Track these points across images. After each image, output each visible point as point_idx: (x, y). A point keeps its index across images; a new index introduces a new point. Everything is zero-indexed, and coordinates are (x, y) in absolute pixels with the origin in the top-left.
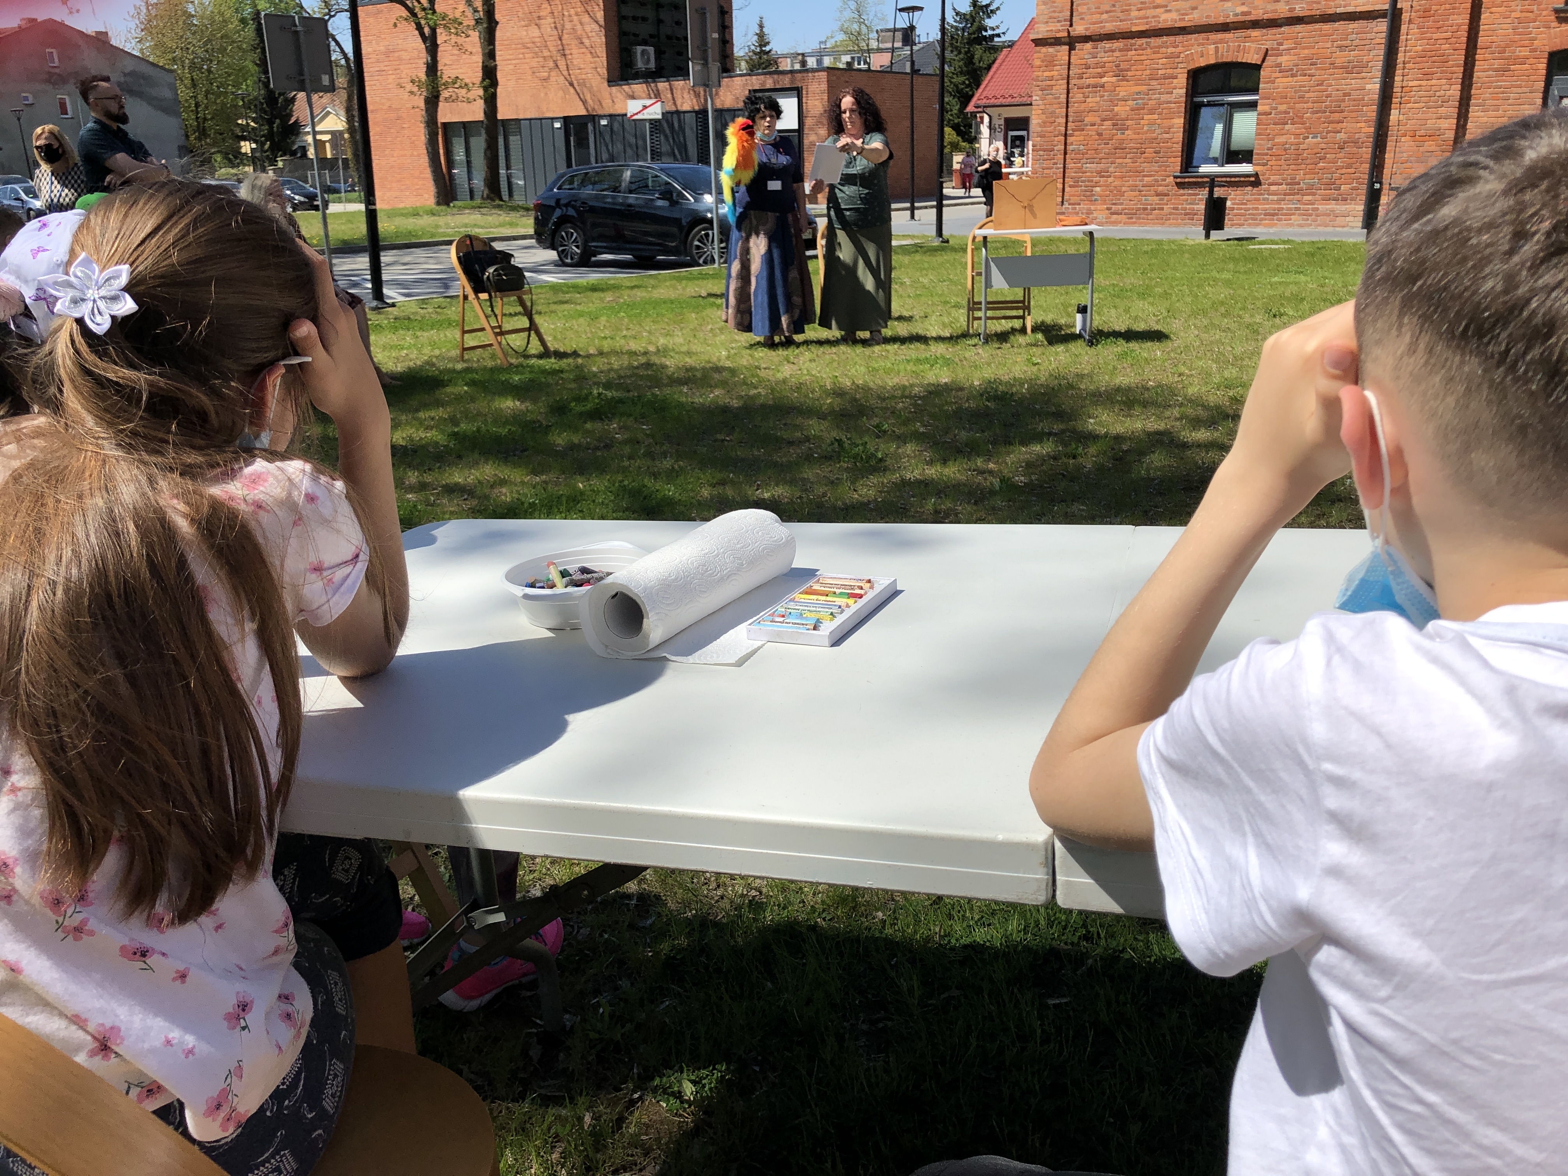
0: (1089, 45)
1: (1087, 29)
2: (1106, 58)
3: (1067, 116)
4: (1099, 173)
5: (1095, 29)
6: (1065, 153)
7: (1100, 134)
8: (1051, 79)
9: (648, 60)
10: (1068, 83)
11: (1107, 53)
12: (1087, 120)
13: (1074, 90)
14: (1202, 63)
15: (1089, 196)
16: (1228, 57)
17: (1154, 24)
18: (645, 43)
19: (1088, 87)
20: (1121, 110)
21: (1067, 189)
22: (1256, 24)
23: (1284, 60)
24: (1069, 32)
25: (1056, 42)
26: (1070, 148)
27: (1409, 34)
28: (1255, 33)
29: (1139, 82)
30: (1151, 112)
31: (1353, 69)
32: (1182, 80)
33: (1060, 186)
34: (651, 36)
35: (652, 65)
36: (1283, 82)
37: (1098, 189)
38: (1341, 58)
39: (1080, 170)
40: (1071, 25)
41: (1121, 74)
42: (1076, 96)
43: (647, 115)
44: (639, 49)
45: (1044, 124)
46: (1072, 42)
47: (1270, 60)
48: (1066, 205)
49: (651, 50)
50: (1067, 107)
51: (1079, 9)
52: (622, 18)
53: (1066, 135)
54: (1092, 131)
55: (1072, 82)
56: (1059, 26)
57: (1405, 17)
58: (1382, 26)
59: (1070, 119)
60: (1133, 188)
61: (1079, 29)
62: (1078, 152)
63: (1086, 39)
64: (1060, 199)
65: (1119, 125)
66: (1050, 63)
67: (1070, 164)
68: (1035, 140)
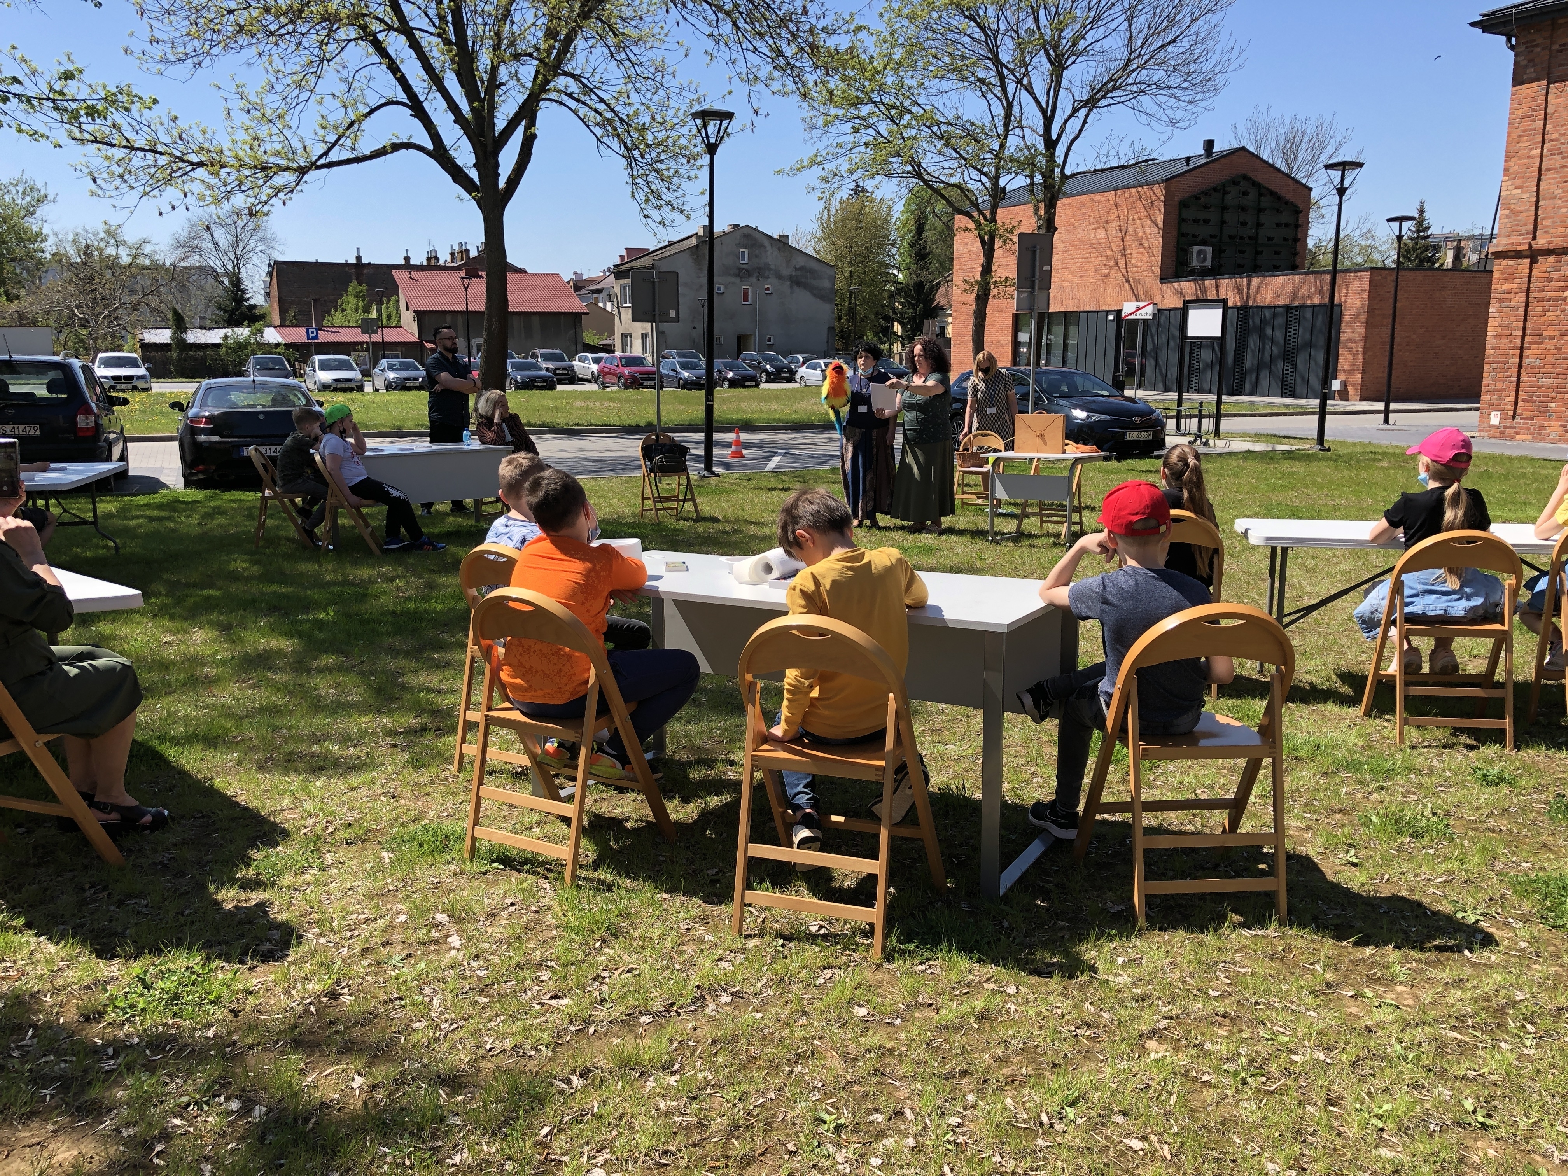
0: (1551, 259)
1: (1549, 243)
3: (1524, 329)
4: (1556, 388)
5: (1559, 244)
6: (1520, 366)
7: (1559, 349)
8: (1510, 291)
9: (1205, 259)
10: (1528, 296)
12: (1546, 333)
13: (1533, 304)
15: (1543, 412)
18: (1204, 243)
19: (1549, 300)
21: (1520, 403)
24: (1530, 245)
25: (1517, 255)
26: (1526, 361)
33: (1511, 399)
34: (1212, 236)
35: (1209, 263)
37: (1553, 405)
39: (1535, 384)
40: (1534, 238)
42: (1536, 309)
43: (1138, 316)
44: (1196, 249)
45: (1499, 336)
46: (1533, 255)
48: (1518, 419)
49: (1209, 249)
50: (1525, 320)
51: (1544, 223)
52: (1182, 221)
53: (1522, 348)
54: (1550, 345)
55: (1532, 295)
56: (1520, 239)
59: (1528, 332)
61: (1542, 242)
62: (1535, 366)
63: (1549, 252)
64: (1511, 413)
66: (1510, 276)
67: (1524, 378)
68: (1489, 352)
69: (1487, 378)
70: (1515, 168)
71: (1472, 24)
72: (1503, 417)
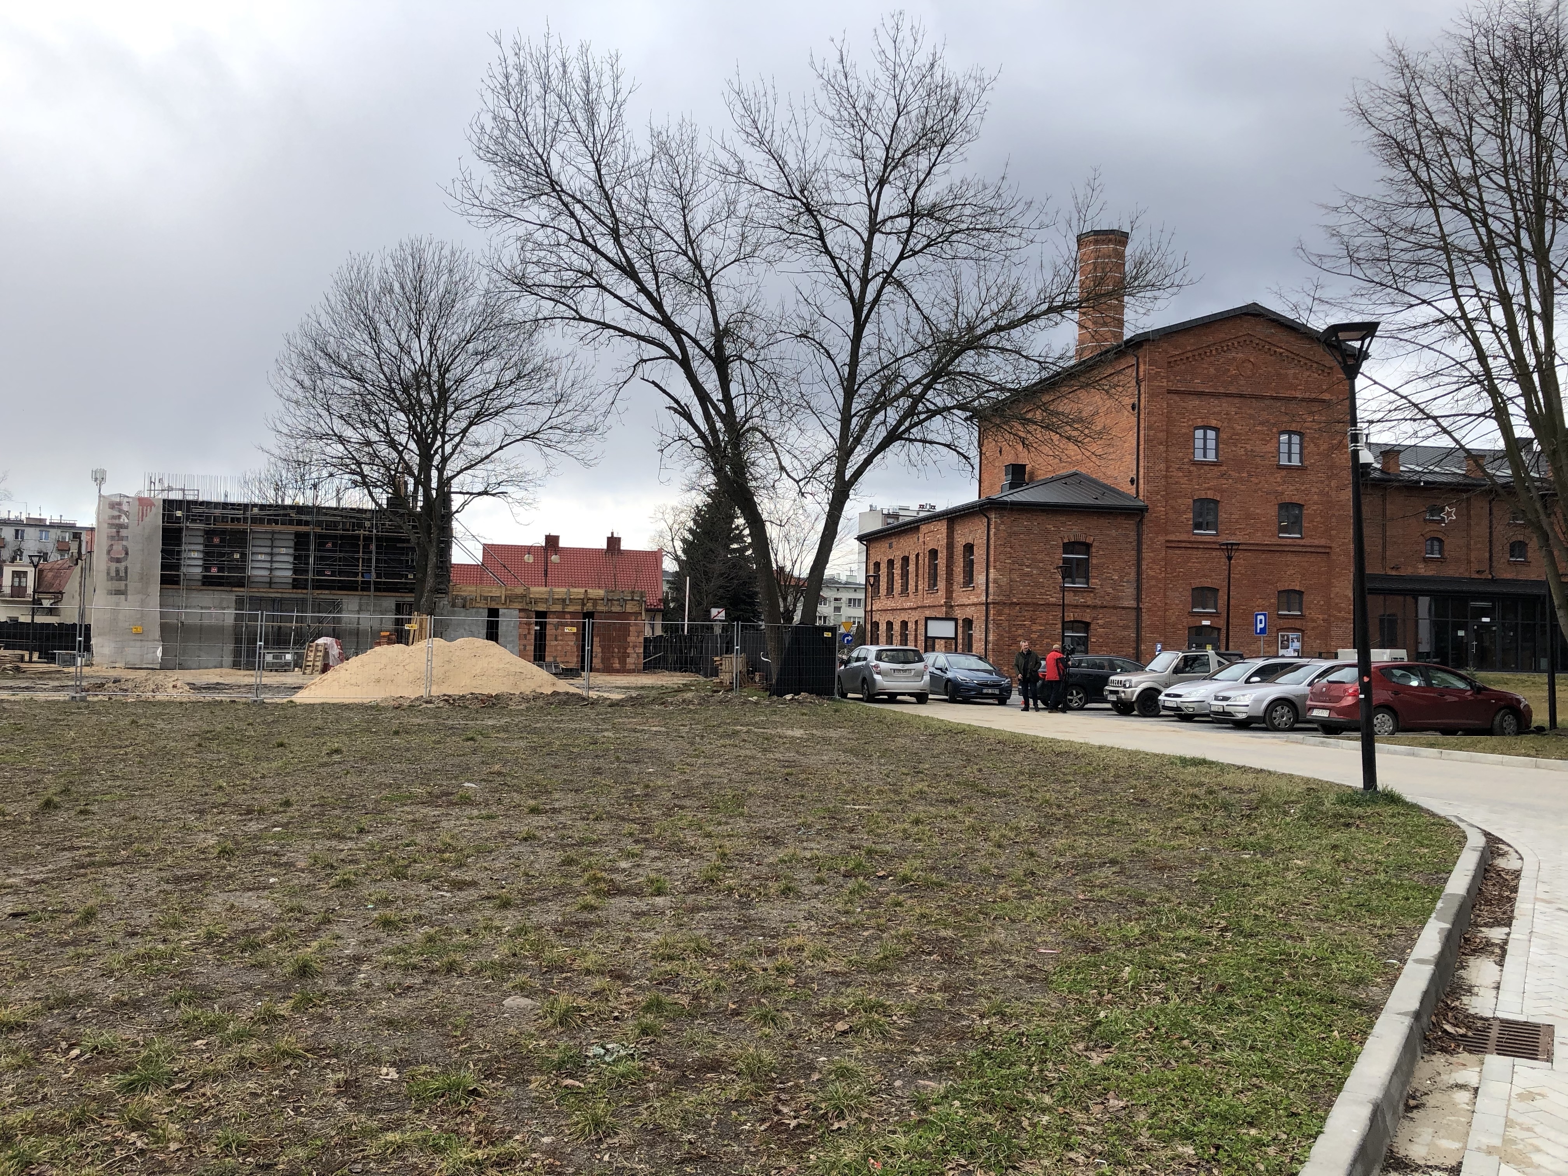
0: (1018, 607)
1: (1017, 600)
2: (1025, 614)
5: (1021, 601)
8: (1001, 620)
13: (1012, 626)
14: (1066, 620)
16: (1077, 619)
17: (1047, 602)
19: (1019, 625)
22: (1088, 607)
23: (1099, 622)
27: (1145, 616)
28: (1088, 610)
29: (1041, 625)
30: (1048, 638)
31: (1125, 627)
32: (1060, 626)
36: (1100, 630)
38: (1121, 623)
41: (1033, 621)
42: (1013, 629)
47: (1094, 622)
55: (1011, 622)
56: (1005, 598)
57: (1143, 610)
63: (1016, 604)
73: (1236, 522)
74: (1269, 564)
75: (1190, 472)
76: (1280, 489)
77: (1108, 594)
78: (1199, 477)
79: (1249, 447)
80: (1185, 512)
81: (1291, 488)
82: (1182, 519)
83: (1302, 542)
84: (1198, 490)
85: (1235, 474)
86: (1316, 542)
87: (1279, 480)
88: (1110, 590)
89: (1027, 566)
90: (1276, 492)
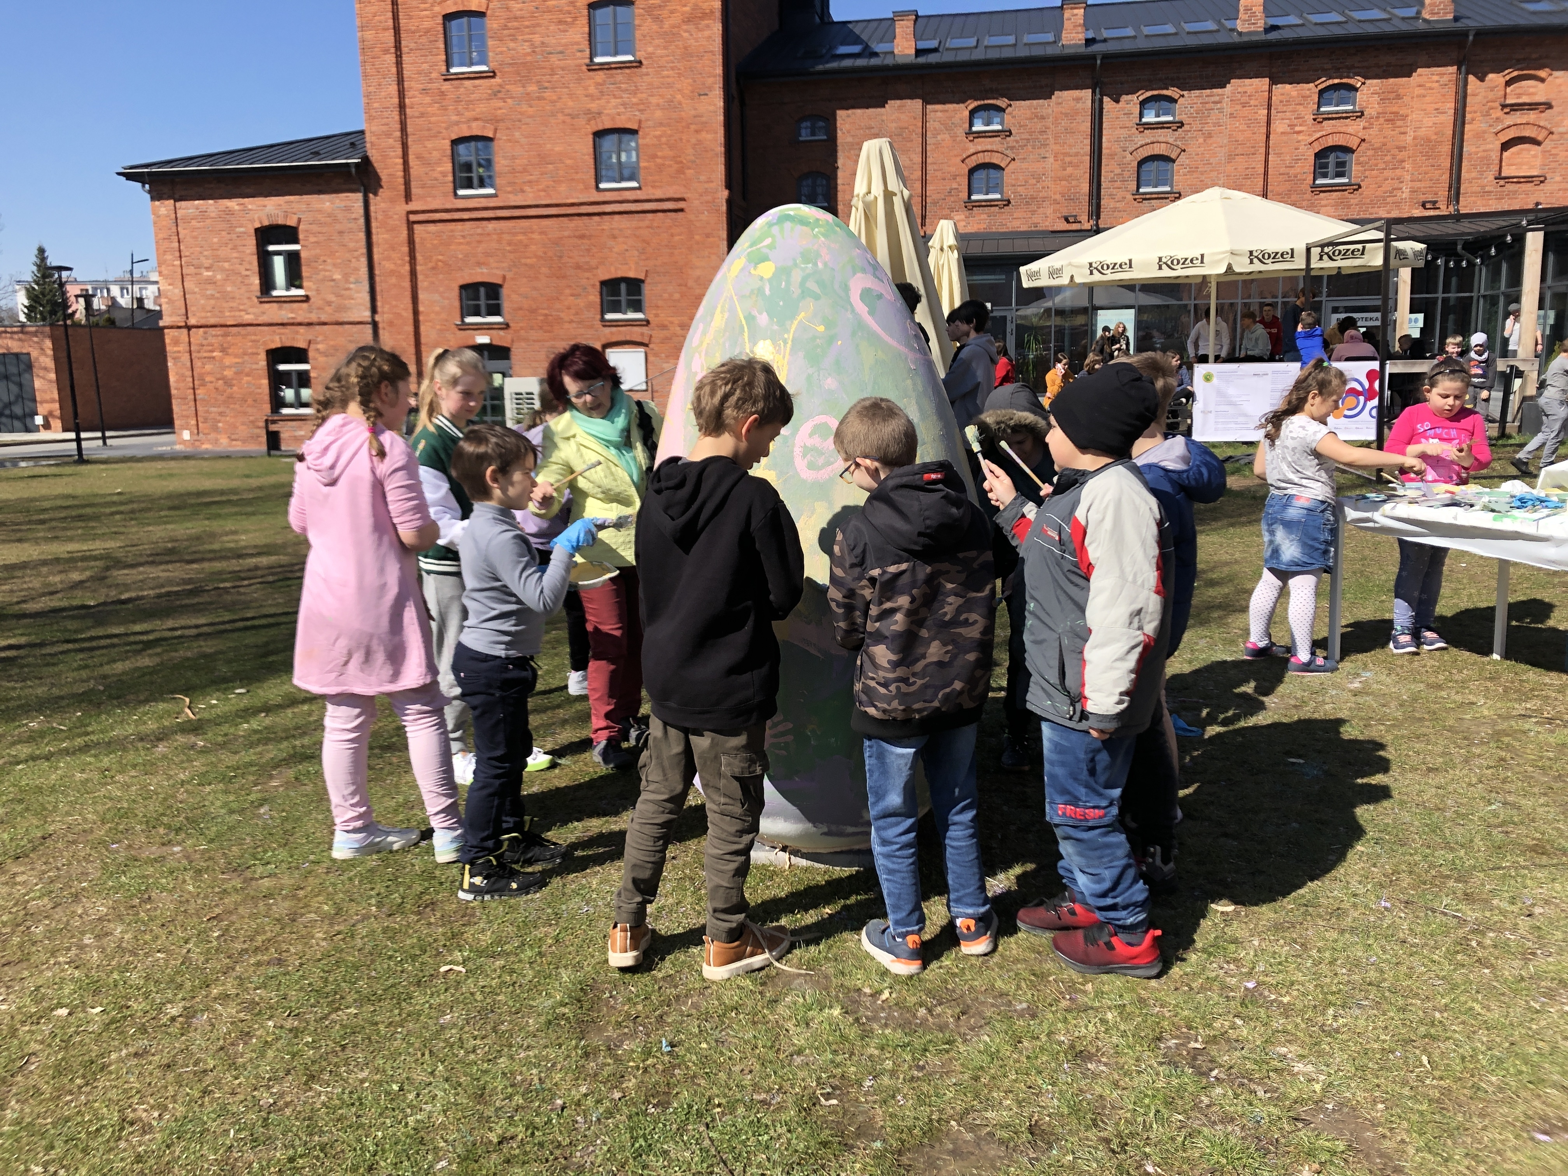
0: (201, 331)
1: (197, 321)
2: (213, 340)
3: (193, 377)
4: (220, 413)
5: (203, 322)
6: (195, 400)
7: (217, 389)
8: (179, 352)
10: (191, 355)
11: (214, 337)
12: (207, 379)
13: (195, 360)
14: (273, 346)
15: (215, 429)
16: (288, 343)
17: (239, 321)
19: (204, 358)
20: (228, 373)
21: (200, 425)
22: (300, 324)
23: (320, 346)
24: (185, 321)
25: (179, 327)
26: (198, 397)
27: (384, 336)
28: (302, 329)
29: (236, 356)
30: (248, 375)
32: (263, 356)
33: (194, 422)
36: (322, 359)
37: (220, 424)
39: (207, 412)
40: (187, 318)
41: (223, 350)
42: (197, 364)
45: (177, 381)
46: (189, 328)
47: (312, 347)
48: (201, 434)
50: (192, 371)
51: (191, 309)
53: (194, 389)
54: (211, 387)
55: (193, 355)
56: (179, 318)
57: (380, 325)
58: (369, 329)
59: (196, 378)
60: (243, 424)
61: (192, 321)
62: (203, 400)
63: (198, 327)
64: (196, 431)
65: (228, 383)
66: (176, 342)
67: (200, 408)
68: (174, 392)
69: (176, 408)
70: (165, 272)
71: (119, 174)
72: (191, 434)
73: (525, 171)
74: (582, 237)
75: (442, 94)
76: (594, 106)
77: (329, 303)
78: (458, 101)
79: (537, 39)
80: (439, 162)
81: (614, 102)
82: (436, 175)
83: (639, 195)
84: (457, 123)
85: (517, 90)
86: (659, 194)
87: (592, 90)
88: (332, 298)
89: (208, 269)
90: (588, 112)
